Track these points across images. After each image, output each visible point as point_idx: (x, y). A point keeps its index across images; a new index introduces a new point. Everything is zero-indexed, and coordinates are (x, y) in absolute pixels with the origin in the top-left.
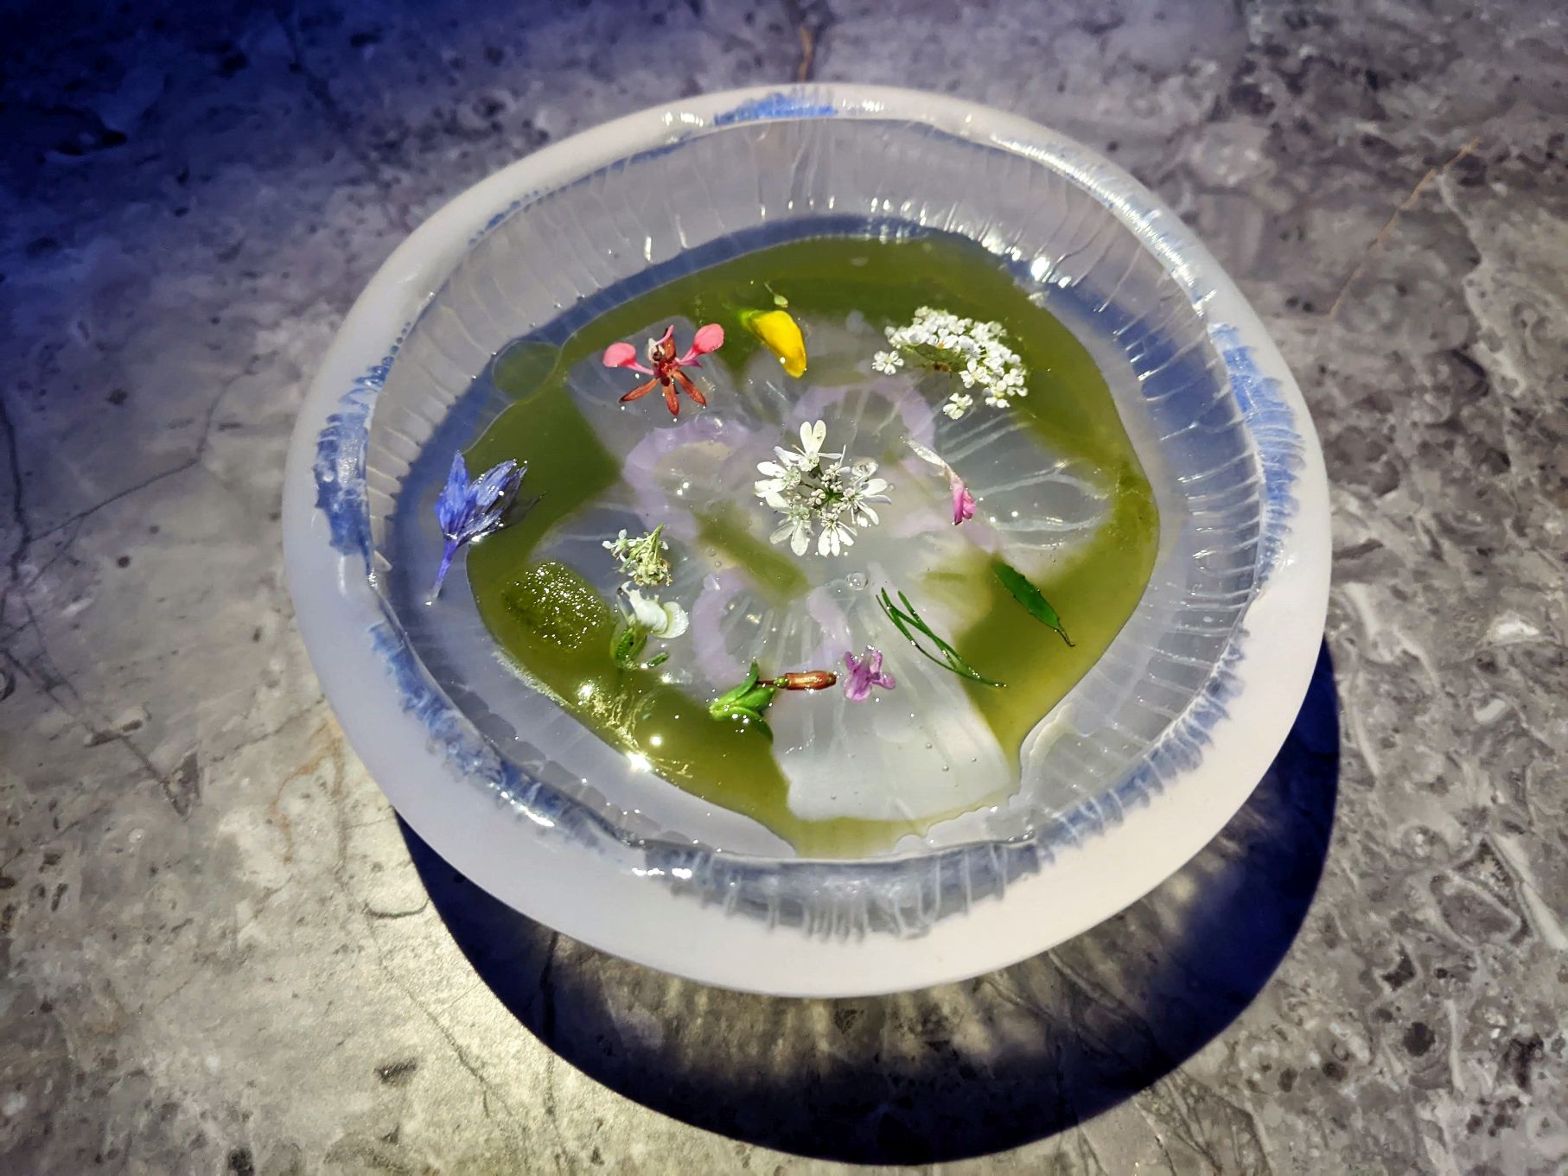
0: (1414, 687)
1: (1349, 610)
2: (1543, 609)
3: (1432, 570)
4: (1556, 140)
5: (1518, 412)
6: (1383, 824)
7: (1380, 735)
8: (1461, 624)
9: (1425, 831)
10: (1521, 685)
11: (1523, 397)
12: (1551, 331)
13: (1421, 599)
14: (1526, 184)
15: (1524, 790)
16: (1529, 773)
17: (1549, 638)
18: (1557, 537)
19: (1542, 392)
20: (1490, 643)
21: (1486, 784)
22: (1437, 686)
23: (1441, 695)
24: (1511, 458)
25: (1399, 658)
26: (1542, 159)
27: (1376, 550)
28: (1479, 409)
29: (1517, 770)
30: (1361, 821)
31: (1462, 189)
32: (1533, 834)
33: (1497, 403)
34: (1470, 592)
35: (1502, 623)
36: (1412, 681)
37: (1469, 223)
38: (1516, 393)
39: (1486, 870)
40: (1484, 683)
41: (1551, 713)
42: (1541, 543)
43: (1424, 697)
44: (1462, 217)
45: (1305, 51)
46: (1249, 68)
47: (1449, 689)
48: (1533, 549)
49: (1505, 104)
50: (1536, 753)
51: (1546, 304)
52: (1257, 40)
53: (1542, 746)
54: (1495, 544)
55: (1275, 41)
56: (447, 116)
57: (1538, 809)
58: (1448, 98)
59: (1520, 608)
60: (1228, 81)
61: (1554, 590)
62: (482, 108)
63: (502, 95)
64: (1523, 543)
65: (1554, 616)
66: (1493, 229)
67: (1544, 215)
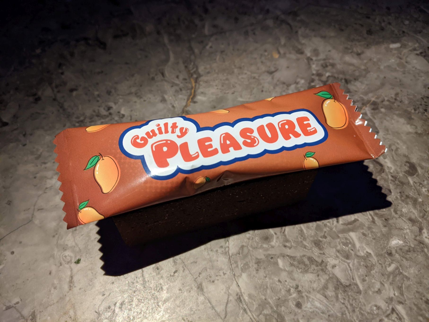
0: (370, 262)
1: (351, 241)
2: (404, 235)
3: (373, 227)
4: (397, 94)
5: (392, 177)
6: (365, 305)
7: (362, 278)
8: (382, 242)
9: (376, 306)
10: (399, 259)
11: (394, 172)
12: (400, 152)
13: (370, 236)
14: (390, 108)
15: (402, 291)
16: (403, 286)
17: (406, 244)
18: (406, 213)
19: (399, 170)
20: (390, 247)
21: (392, 290)
22: (377, 261)
23: (378, 264)
24: (392, 191)
25: (365, 254)
26: (394, 101)
27: (357, 222)
28: (381, 176)
29: (400, 285)
30: (358, 304)
31: (373, 111)
32: (406, 304)
33: (387, 175)
34: (383, 232)
35: (393, 240)
36: (370, 260)
37: (375, 121)
38: (392, 171)
39: (394, 316)
40: (389, 259)
41: (408, 266)
42: (402, 215)
43: (373, 265)
44: (373, 120)
45: (328, 74)
46: (313, 81)
47: (380, 262)
48: (400, 217)
49: (383, 85)
50: (405, 279)
51: (398, 143)
52: (314, 72)
53: (406, 277)
54: (389, 217)
55: (319, 72)
56: (97, 111)
57: (407, 296)
58: (367, 85)
59: (398, 235)
60: (307, 85)
61: (406, 229)
62: (106, 109)
63: (111, 104)
64: (397, 216)
65: (407, 237)
66: (382, 122)
67: (395, 117)
